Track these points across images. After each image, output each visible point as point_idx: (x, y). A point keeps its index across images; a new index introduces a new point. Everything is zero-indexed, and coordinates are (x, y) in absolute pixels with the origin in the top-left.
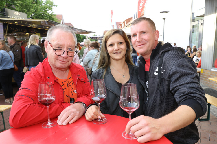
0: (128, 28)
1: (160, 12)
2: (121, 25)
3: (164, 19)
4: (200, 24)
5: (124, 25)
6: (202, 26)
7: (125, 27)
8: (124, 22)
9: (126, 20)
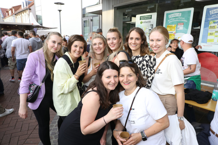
0: (17, 16)
1: (55, 3)
2: (8, 12)
3: (60, 11)
4: (90, 20)
5: (12, 12)
6: (91, 22)
7: (14, 15)
8: (11, 9)
9: (13, 7)
